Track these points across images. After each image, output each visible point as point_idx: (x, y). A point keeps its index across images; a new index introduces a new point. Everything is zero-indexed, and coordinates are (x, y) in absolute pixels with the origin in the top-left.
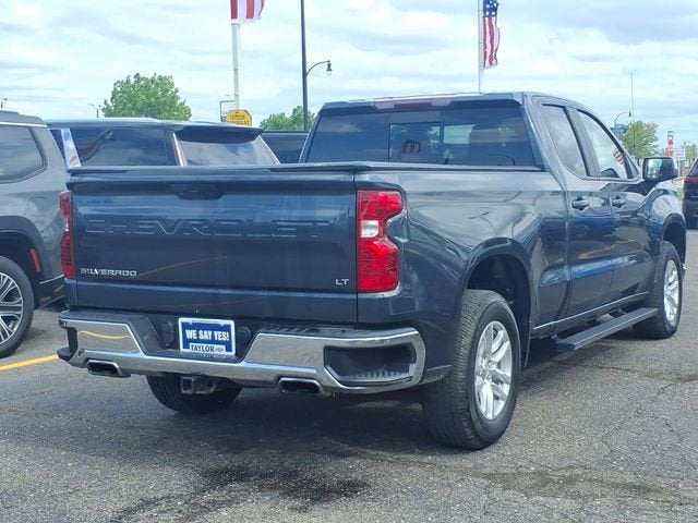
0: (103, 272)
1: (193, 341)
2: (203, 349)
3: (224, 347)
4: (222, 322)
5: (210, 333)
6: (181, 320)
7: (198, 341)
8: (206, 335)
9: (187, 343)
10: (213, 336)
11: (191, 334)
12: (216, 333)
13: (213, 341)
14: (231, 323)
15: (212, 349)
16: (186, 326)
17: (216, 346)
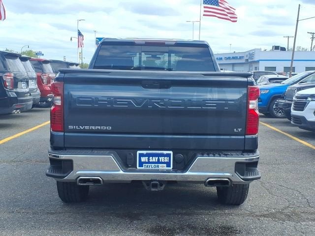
0: (87, 127)
1: (145, 163)
2: (152, 167)
3: (165, 165)
4: (165, 152)
5: (157, 158)
6: (139, 152)
7: (149, 162)
8: (155, 159)
9: (141, 164)
10: (159, 159)
11: (143, 159)
12: (160, 158)
13: (159, 162)
14: (171, 152)
15: (158, 166)
16: (141, 155)
17: (160, 165)
